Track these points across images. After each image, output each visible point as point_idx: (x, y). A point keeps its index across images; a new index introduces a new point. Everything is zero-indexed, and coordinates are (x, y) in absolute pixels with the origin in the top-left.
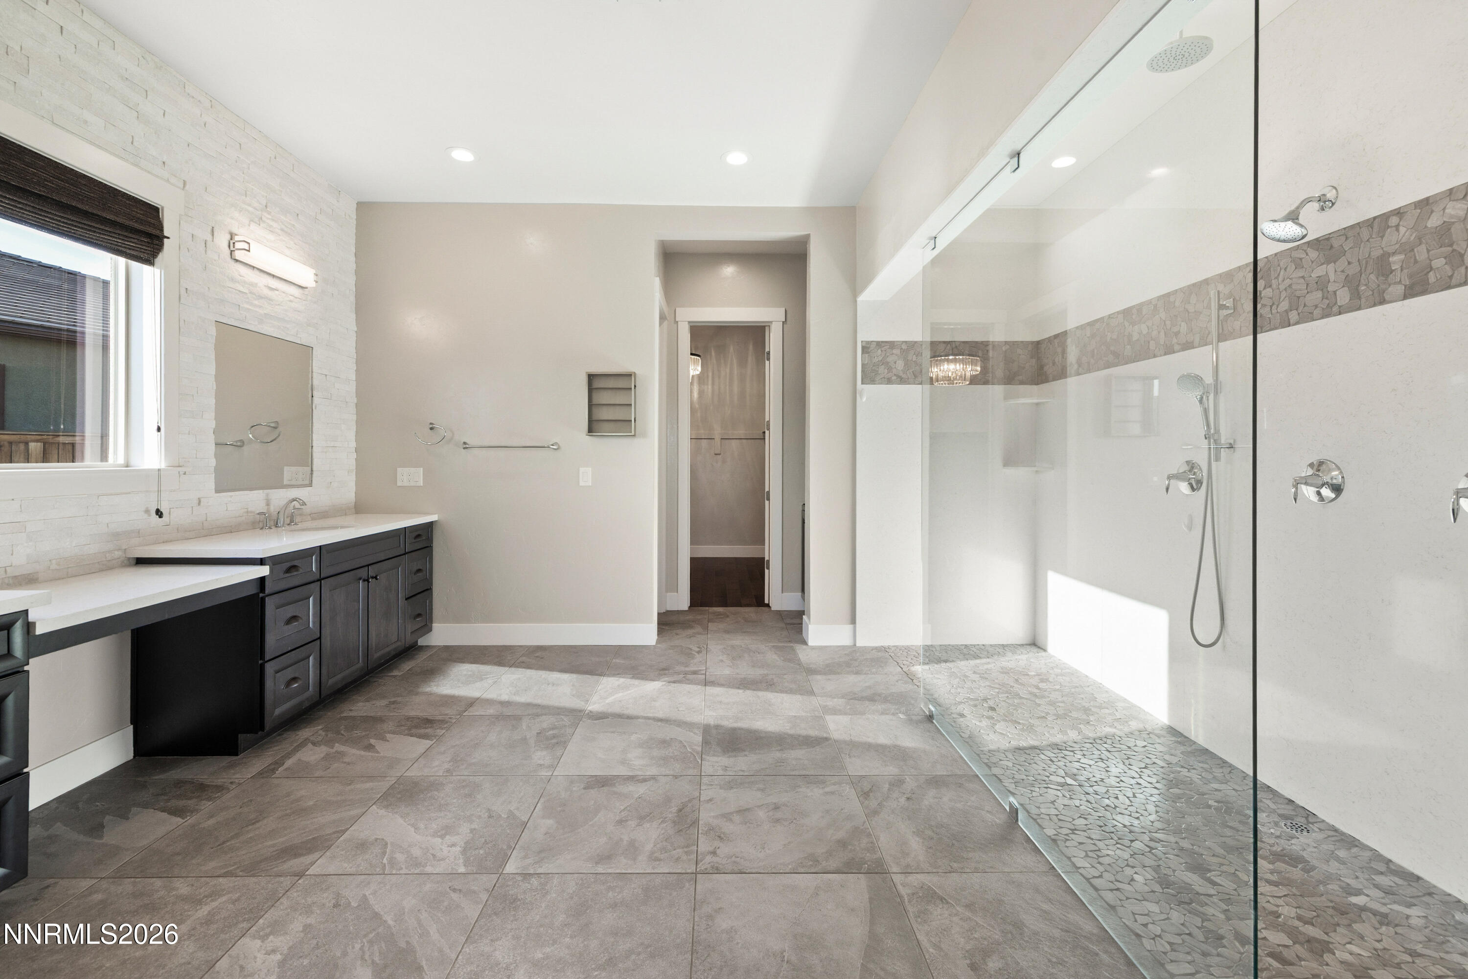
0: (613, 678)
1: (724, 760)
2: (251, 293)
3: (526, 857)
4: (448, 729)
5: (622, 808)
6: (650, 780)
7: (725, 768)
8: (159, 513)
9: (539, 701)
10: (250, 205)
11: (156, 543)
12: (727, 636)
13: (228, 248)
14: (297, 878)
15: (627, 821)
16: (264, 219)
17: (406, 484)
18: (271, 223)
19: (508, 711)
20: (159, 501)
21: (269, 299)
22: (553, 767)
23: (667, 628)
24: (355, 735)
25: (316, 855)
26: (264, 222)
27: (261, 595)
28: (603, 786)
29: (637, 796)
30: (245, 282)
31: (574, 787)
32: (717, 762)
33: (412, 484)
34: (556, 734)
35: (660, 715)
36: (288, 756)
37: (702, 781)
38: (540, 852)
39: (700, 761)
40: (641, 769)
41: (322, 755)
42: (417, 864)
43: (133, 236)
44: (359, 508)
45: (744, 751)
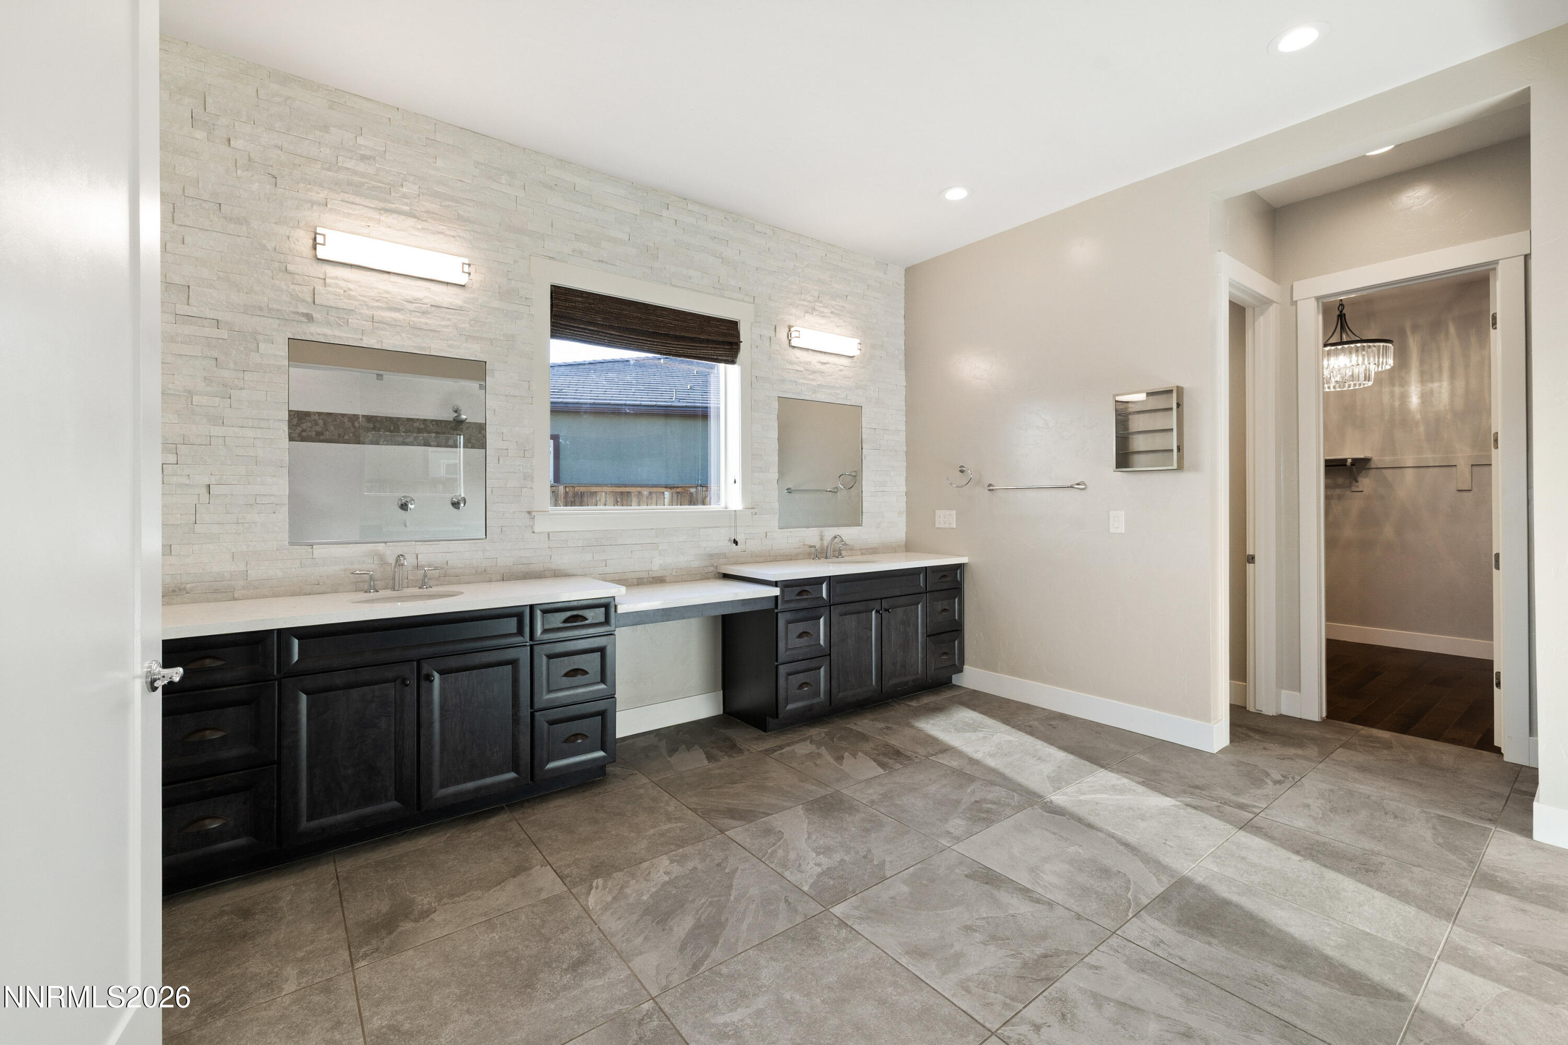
0: (1113, 775)
1: (1168, 933)
2: (806, 370)
3: (856, 908)
4: (905, 766)
5: (985, 915)
6: (1043, 904)
7: (1159, 943)
8: (736, 542)
9: (1007, 772)
10: (804, 300)
11: (736, 563)
12: (1357, 775)
13: (786, 338)
14: (719, 833)
15: (975, 931)
16: (816, 308)
17: (942, 526)
18: (822, 309)
19: (968, 770)
20: (736, 533)
21: (821, 373)
22: (958, 840)
23: (1257, 737)
24: (841, 745)
25: (739, 823)
26: (817, 310)
27: (776, 611)
28: (987, 883)
29: (1011, 912)
30: (801, 363)
31: (959, 869)
32: (1155, 929)
33: (947, 526)
34: (991, 809)
35: (1132, 839)
36: (788, 745)
37: (1109, 940)
38: (871, 911)
39: (1131, 915)
40: (1046, 887)
41: (807, 752)
42: (784, 866)
43: (720, 346)
44: (909, 547)
45: (1214, 936)
